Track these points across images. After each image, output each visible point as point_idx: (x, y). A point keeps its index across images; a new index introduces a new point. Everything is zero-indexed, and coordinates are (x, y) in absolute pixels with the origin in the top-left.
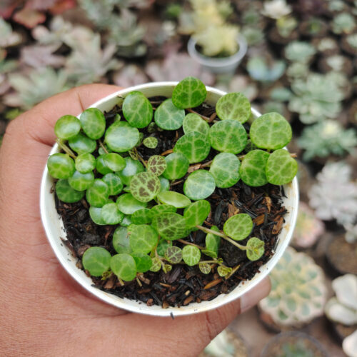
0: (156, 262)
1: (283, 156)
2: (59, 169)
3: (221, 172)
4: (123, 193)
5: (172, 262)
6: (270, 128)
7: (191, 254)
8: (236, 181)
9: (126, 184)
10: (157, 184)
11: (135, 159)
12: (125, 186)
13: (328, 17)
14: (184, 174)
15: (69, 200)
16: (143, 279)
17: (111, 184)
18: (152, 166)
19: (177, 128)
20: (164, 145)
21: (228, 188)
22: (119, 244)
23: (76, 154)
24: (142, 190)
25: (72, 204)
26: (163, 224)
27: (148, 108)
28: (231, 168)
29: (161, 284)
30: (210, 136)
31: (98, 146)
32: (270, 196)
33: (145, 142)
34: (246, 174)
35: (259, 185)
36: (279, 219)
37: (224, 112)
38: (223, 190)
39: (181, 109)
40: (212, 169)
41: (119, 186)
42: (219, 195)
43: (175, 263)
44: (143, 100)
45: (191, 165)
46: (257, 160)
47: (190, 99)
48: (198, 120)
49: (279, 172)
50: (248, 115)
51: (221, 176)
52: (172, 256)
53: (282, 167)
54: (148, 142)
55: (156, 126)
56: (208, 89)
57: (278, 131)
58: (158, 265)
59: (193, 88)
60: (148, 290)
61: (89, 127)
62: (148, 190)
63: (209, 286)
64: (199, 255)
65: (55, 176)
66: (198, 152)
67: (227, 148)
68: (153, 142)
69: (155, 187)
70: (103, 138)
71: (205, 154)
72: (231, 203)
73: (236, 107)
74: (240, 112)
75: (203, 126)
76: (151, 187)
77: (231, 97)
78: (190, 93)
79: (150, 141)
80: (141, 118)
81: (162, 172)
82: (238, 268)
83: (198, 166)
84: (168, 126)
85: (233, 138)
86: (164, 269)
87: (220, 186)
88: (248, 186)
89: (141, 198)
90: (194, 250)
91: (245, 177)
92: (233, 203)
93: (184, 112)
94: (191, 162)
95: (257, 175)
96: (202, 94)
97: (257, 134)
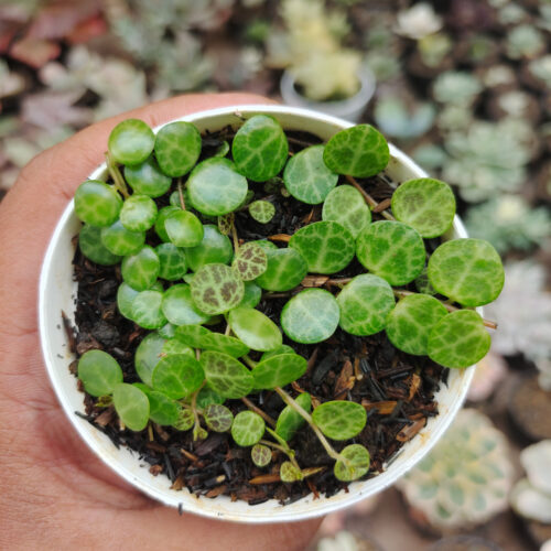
0: (186, 416)
1: (471, 323)
2: (92, 208)
3: (357, 306)
4: (181, 281)
5: (211, 426)
6: (468, 266)
7: (248, 427)
8: (376, 330)
9: (193, 268)
10: (237, 292)
11: (224, 232)
12: (190, 271)
14: (293, 286)
16: (159, 431)
17: (169, 259)
18: (243, 260)
19: (313, 202)
20: (283, 223)
21: (358, 337)
22: (143, 361)
23: (131, 191)
24: (210, 292)
26: (216, 368)
27: (280, 151)
28: (377, 306)
29: (183, 451)
30: (362, 238)
31: (173, 188)
32: (423, 376)
33: (253, 206)
34: (396, 325)
35: (411, 352)
36: (419, 419)
37: (405, 206)
38: (348, 336)
39: (334, 173)
40: (343, 295)
41: (181, 269)
42: (339, 339)
43: (215, 429)
44: (277, 134)
45: (310, 274)
46: (423, 312)
47: (354, 162)
48: (356, 202)
49: (453, 346)
50: (445, 228)
51: (353, 311)
52: (214, 418)
53: (462, 340)
54: (258, 209)
55: (281, 186)
57: (481, 275)
58: (189, 422)
59: (366, 146)
60: (162, 450)
61: (168, 152)
62: (219, 297)
63: (258, 480)
64: (261, 432)
65: (82, 217)
66: (330, 257)
67: (383, 269)
68: (266, 210)
69: (233, 296)
70: (185, 178)
71: (342, 265)
72: (352, 361)
73: (429, 205)
74: (432, 217)
75: (360, 214)
76: (226, 293)
77: (428, 187)
78: (359, 151)
79: (262, 207)
80: (262, 163)
82: (316, 471)
83: (321, 281)
84: (301, 192)
85: (399, 258)
86: (195, 432)
87: (346, 328)
88: (392, 346)
89: (204, 305)
90: (255, 422)
91: (394, 331)
92: (357, 361)
93: (336, 179)
94: (312, 270)
95: (415, 335)
96: (380, 162)
97: (441, 267)
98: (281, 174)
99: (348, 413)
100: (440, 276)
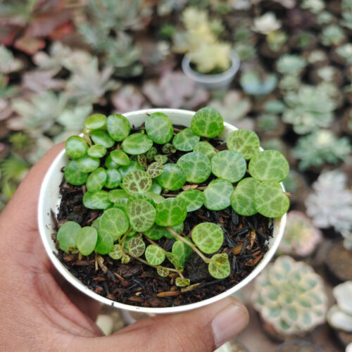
0: (118, 249)
5: (132, 254)
6: (269, 164)
7: (155, 254)
10: (148, 183)
13: (317, 30)
14: (178, 188)
15: (73, 182)
16: (102, 265)
18: (151, 170)
24: (133, 184)
25: (74, 186)
26: (135, 211)
27: (169, 131)
29: (116, 274)
37: (234, 145)
38: (212, 212)
41: (118, 181)
43: (135, 256)
44: (167, 123)
45: (188, 184)
47: (207, 128)
49: (268, 203)
51: (212, 198)
52: (134, 248)
53: (273, 199)
54: (159, 158)
56: (225, 124)
57: (276, 167)
58: (119, 254)
59: (211, 118)
60: (103, 279)
61: (113, 127)
62: (138, 187)
63: (161, 294)
64: (163, 258)
66: (199, 173)
68: (163, 159)
69: (146, 186)
70: (121, 142)
73: (246, 144)
74: (249, 149)
76: (142, 185)
77: (244, 134)
78: (208, 122)
79: (161, 157)
81: (157, 175)
83: (196, 186)
86: (123, 259)
88: (237, 214)
89: (130, 191)
90: (159, 252)
91: (236, 204)
93: (199, 138)
94: (189, 180)
96: (219, 127)
97: (256, 167)
98: (171, 142)
99: (212, 233)
100: (256, 172)
